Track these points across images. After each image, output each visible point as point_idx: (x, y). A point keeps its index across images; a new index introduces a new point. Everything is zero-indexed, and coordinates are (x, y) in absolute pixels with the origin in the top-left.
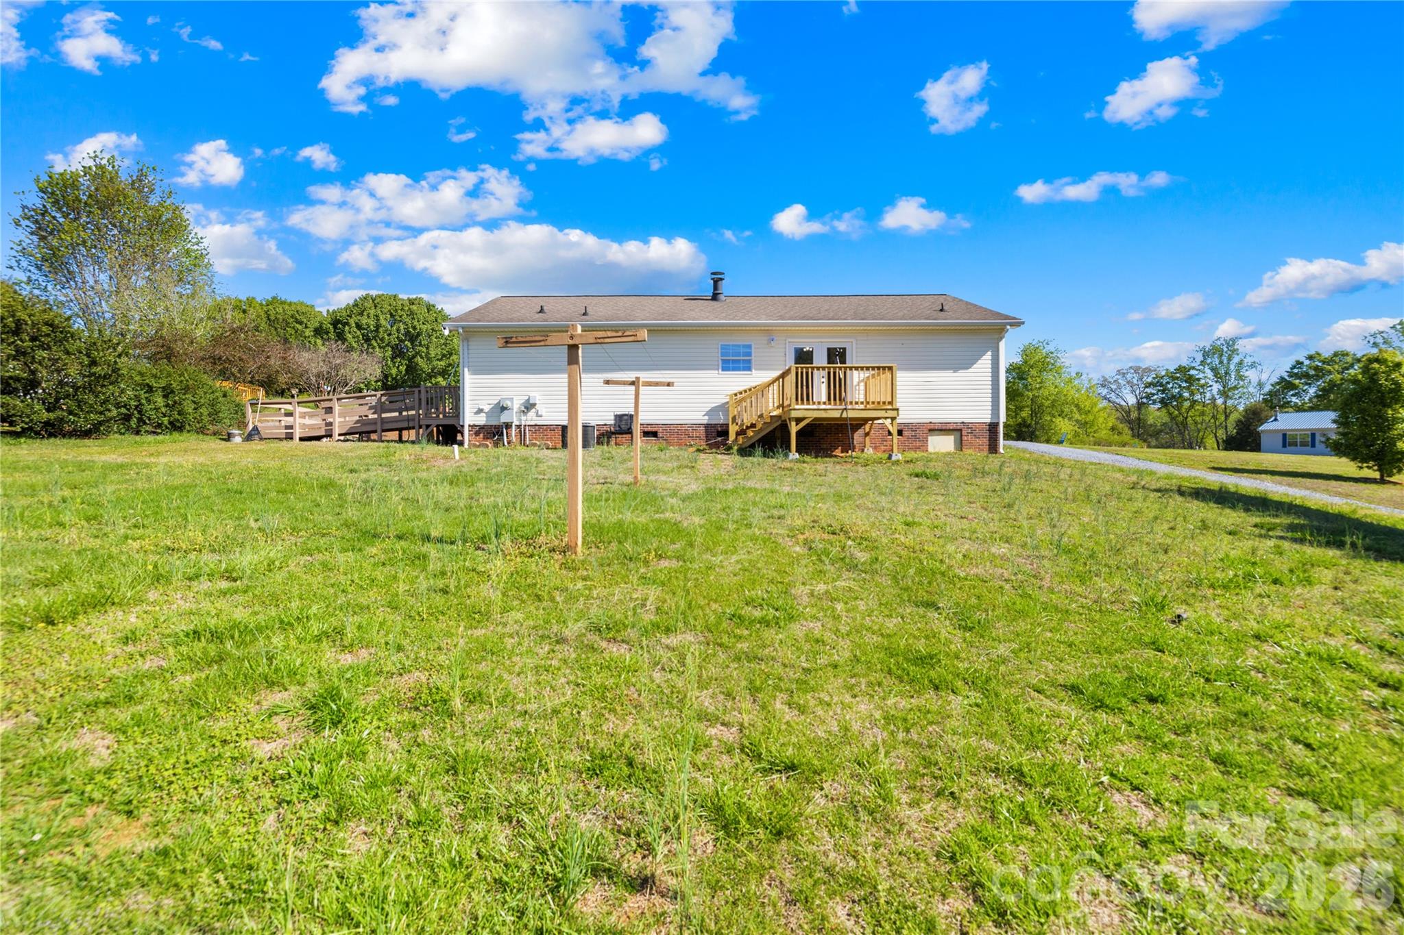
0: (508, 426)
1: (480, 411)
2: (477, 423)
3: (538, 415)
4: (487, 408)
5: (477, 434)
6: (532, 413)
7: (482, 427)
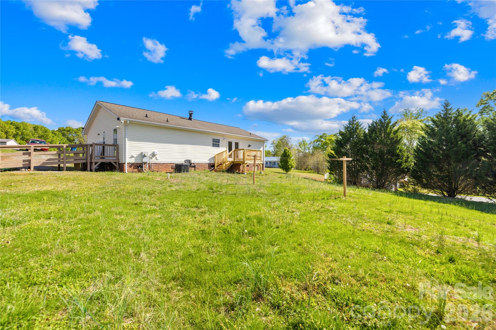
0: (145, 163)
1: (132, 157)
2: (131, 162)
3: (156, 159)
4: (135, 156)
5: (130, 167)
6: (154, 159)
7: (133, 164)
